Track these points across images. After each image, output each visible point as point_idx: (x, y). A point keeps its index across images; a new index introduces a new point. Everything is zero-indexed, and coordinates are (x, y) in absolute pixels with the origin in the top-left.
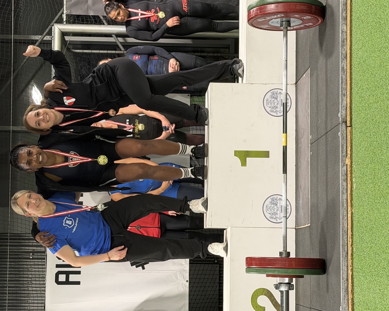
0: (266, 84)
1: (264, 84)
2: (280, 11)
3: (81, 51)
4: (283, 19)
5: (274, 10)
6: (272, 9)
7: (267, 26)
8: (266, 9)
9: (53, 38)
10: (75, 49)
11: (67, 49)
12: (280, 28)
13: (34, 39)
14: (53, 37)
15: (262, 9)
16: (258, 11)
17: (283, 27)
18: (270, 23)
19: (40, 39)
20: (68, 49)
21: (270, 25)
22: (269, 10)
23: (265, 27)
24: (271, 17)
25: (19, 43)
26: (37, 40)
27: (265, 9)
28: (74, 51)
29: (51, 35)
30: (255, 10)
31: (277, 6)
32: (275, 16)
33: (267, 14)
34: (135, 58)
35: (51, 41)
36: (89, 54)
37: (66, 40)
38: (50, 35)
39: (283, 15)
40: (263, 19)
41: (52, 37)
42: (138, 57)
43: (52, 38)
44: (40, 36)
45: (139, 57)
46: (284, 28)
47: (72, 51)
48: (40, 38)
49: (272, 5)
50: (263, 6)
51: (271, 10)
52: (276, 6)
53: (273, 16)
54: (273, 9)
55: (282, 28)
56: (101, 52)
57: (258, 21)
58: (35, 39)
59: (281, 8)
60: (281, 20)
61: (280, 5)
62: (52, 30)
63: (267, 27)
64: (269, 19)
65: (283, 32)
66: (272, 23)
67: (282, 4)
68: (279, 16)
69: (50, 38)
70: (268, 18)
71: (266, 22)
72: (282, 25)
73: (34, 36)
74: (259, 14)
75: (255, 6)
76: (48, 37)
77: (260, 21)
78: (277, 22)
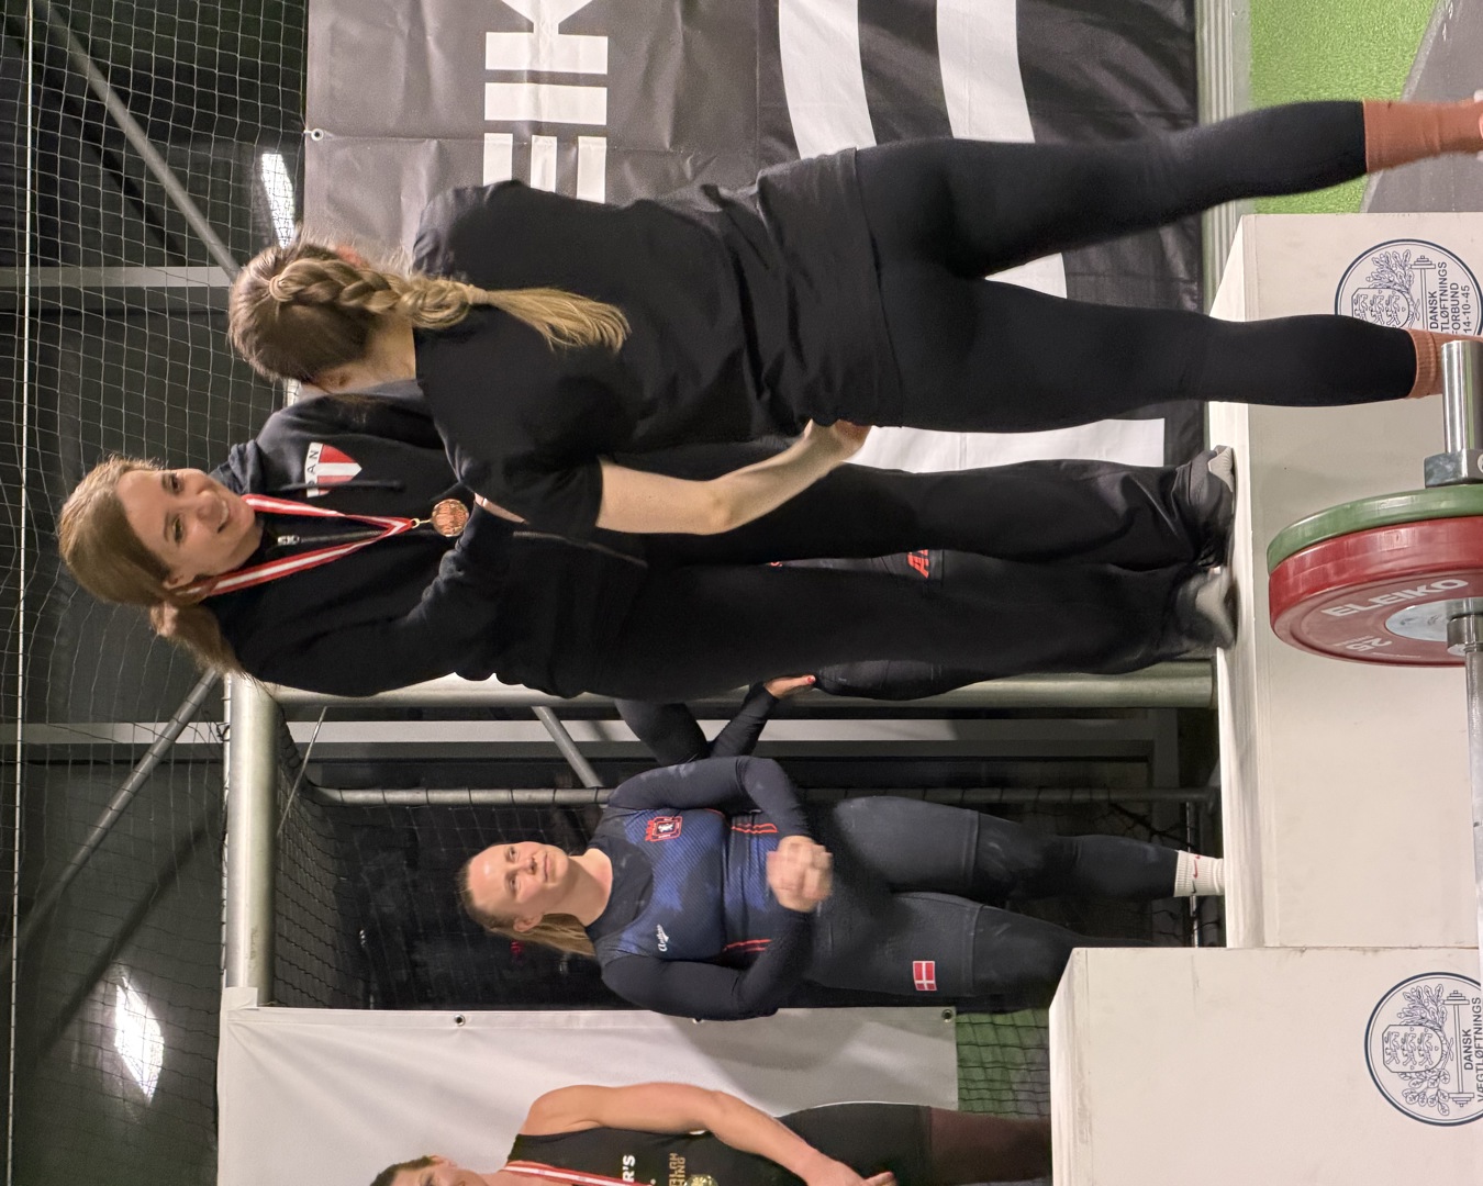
0: (1376, 950)
1: (1364, 950)
2: (1443, 560)
3: (374, 796)
4: (1460, 605)
5: (1416, 555)
6: (1401, 553)
7: (1376, 642)
8: (1370, 554)
9: (228, 736)
10: (341, 789)
11: (302, 788)
12: (1449, 650)
13: (130, 742)
14: (227, 728)
15: (1349, 555)
16: (1329, 566)
17: (1463, 647)
18: (1393, 624)
19: (158, 741)
20: (308, 789)
21: (1392, 636)
22: (1387, 557)
23: (1363, 648)
24: (1398, 594)
25: (52, 763)
26: (144, 749)
27: (1366, 551)
28: (336, 795)
29: (221, 718)
30: (1308, 560)
31: (1426, 539)
32: (1421, 591)
33: (1375, 578)
34: (658, 831)
35: (221, 747)
36: (416, 808)
37: (297, 739)
38: (211, 721)
39: (1461, 584)
40: (1351, 606)
41: (222, 728)
42: (670, 827)
43: (222, 736)
44: (161, 727)
45: (678, 825)
46: (1467, 651)
47: (326, 796)
48: (161, 736)
49: (1403, 531)
50: (1351, 541)
51: (1396, 555)
52: (1421, 534)
53: (1408, 591)
54: (1409, 552)
55: (1458, 650)
56: (480, 796)
57: (1328, 616)
58: (137, 742)
59: (1446, 545)
60: (1449, 607)
61: (1443, 531)
62: (222, 694)
63: (1377, 649)
64: (1385, 606)
65: (1462, 670)
66: (1403, 623)
67: (1452, 525)
68: (1439, 586)
69: (216, 734)
70: (1380, 601)
71: (1370, 622)
72: (1455, 637)
73: (130, 725)
74: (1334, 579)
75: (1312, 538)
76: (203, 727)
77: (1338, 614)
78: (1432, 622)
